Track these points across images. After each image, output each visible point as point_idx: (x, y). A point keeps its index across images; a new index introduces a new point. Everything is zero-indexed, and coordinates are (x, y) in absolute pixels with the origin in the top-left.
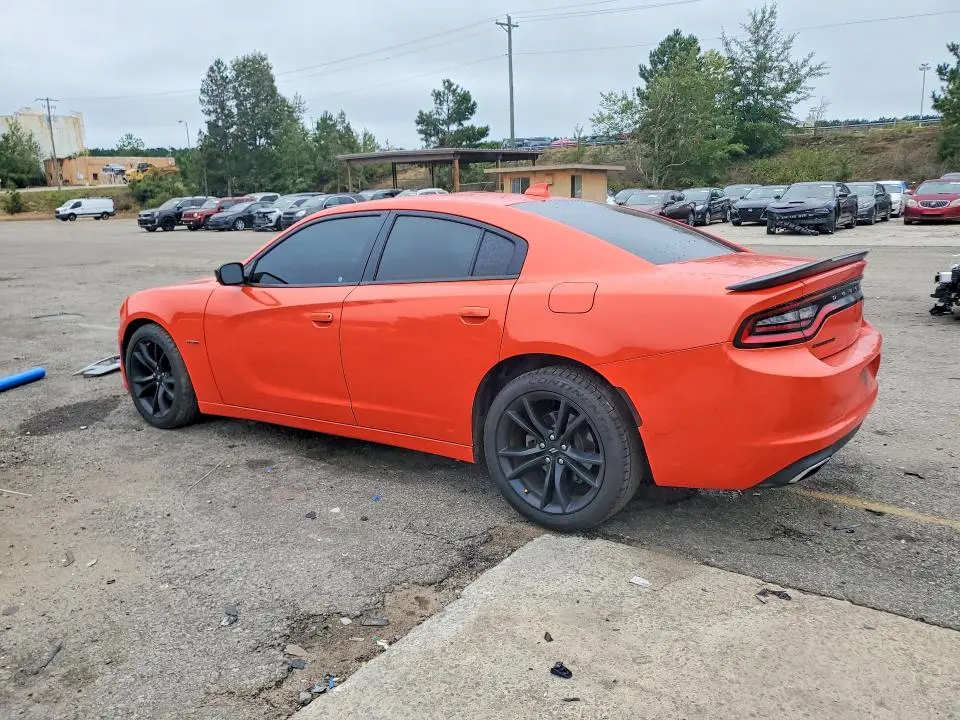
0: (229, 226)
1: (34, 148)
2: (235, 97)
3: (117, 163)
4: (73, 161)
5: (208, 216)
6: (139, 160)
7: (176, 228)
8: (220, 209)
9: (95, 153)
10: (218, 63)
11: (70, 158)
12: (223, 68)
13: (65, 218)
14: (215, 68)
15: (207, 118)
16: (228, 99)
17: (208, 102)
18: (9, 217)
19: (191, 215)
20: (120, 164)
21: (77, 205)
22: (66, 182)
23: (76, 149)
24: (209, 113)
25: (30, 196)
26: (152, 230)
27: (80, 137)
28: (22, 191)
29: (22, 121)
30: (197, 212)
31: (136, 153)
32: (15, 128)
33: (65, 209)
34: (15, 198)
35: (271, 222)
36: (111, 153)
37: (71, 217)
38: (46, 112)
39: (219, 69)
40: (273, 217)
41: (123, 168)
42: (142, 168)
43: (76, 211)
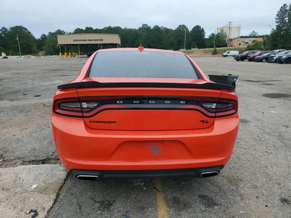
0: (260, 60)
1: (226, 36)
2: (288, 16)
3: (246, 40)
4: (235, 40)
5: (255, 57)
6: (254, 39)
7: (245, 60)
8: (260, 55)
9: (242, 37)
10: (285, 5)
11: (234, 39)
12: (286, 7)
13: (225, 56)
14: (283, 7)
15: (277, 24)
16: (286, 17)
17: (278, 18)
18: (213, 55)
19: (250, 56)
20: (248, 40)
21: (229, 53)
22: (232, 46)
23: (237, 36)
24: (278, 22)
25: (219, 50)
26: (238, 60)
27: (239, 33)
28: (217, 48)
29: (224, 28)
30: (251, 55)
31: (254, 37)
32: (222, 31)
33: (225, 54)
34: (215, 50)
35: (274, 59)
36: (246, 37)
37: (226, 56)
38: (229, 25)
39: (285, 7)
40: (275, 58)
41: (248, 41)
42: (254, 41)
43: (228, 54)
